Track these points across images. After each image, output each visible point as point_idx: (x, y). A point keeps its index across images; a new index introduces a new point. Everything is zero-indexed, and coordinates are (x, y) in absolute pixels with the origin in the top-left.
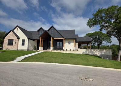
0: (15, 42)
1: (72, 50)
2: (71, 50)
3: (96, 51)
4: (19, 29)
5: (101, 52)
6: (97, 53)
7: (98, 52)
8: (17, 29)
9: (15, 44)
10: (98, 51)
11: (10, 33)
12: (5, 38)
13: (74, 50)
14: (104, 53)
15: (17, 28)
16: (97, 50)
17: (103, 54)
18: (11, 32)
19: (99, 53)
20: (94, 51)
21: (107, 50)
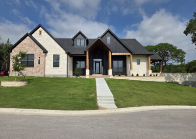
0: (39, 60)
1: (141, 74)
2: (139, 75)
3: (176, 77)
4: (43, 31)
5: (185, 78)
6: (177, 79)
7: (179, 78)
8: (40, 32)
9: (39, 63)
10: (180, 76)
11: (25, 40)
12: (13, 51)
13: (144, 75)
14: (189, 78)
15: (40, 29)
16: (178, 74)
17: (187, 80)
18: (28, 37)
19: (180, 80)
20: (174, 77)
21: (193, 73)
